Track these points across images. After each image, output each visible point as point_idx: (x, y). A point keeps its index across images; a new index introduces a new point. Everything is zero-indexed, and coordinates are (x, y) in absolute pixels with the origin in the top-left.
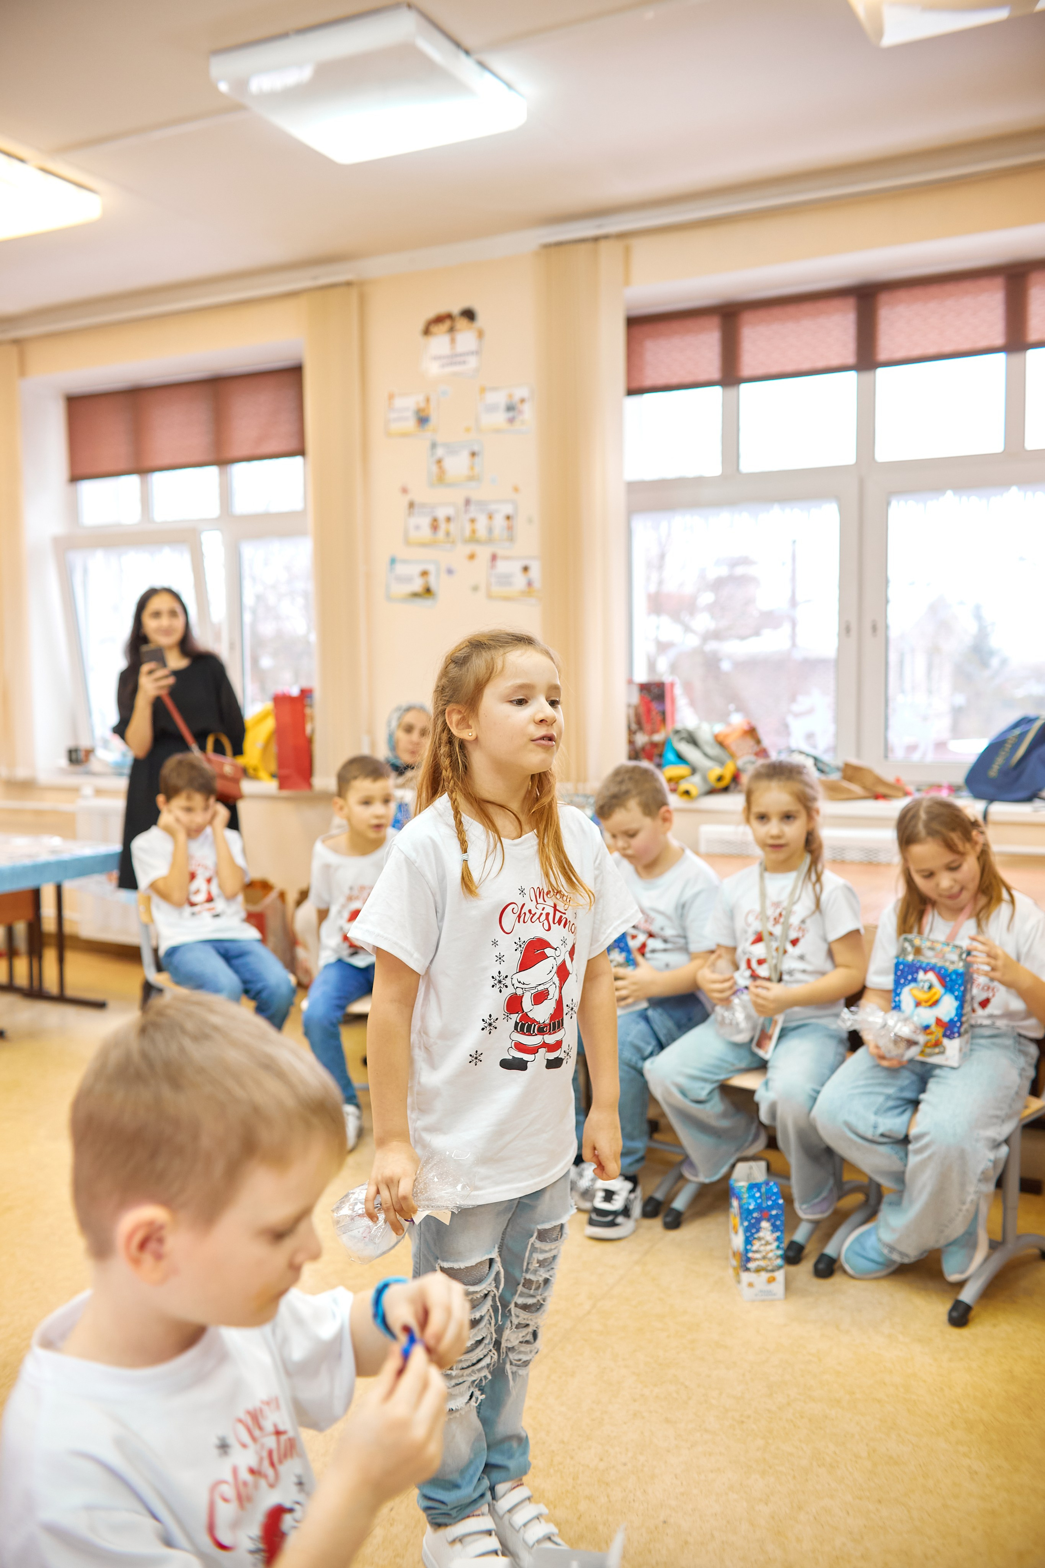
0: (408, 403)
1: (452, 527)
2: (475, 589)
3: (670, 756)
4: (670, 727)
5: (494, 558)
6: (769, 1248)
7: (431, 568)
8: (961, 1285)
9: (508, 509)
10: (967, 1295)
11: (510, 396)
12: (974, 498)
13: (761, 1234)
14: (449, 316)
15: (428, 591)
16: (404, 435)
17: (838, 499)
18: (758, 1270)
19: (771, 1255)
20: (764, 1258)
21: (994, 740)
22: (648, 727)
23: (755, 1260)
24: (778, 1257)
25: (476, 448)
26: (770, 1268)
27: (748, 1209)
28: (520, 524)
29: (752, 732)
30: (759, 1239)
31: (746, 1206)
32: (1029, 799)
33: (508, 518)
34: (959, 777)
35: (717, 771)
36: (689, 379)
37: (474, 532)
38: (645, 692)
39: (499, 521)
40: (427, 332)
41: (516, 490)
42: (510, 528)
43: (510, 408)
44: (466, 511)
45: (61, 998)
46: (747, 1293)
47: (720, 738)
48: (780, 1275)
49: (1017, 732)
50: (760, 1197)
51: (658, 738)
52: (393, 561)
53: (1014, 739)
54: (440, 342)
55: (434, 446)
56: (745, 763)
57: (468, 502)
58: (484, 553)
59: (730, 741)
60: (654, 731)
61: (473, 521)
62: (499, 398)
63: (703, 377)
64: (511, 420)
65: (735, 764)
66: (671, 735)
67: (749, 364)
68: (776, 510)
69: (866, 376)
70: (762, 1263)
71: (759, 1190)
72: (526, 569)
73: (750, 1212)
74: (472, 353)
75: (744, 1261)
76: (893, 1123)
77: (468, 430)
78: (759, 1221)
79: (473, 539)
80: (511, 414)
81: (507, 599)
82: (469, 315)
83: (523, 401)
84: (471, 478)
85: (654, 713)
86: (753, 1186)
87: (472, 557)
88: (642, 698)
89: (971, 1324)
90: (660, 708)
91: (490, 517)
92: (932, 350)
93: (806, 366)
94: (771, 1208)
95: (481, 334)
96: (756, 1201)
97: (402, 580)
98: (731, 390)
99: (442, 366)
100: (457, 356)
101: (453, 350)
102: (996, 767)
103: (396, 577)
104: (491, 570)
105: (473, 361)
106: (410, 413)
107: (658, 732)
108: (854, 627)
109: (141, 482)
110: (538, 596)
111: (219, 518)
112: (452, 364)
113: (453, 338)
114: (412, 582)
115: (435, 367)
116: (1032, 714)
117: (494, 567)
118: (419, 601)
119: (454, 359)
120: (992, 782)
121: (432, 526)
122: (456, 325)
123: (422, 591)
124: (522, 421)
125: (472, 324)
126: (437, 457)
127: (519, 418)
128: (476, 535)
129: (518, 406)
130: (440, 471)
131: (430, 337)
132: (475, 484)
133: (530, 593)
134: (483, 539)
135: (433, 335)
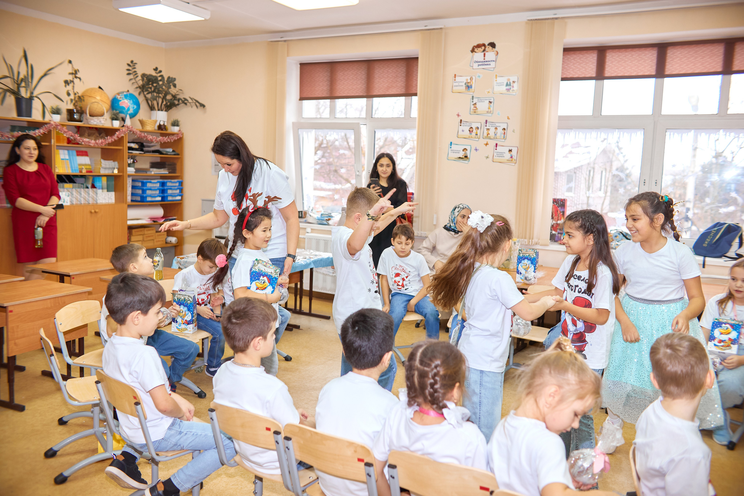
0: (463, 80)
1: (479, 131)
2: (487, 157)
5: (497, 144)
7: (468, 148)
11: (509, 80)
12: (704, 133)
14: (484, 45)
15: (466, 157)
16: (460, 92)
17: (643, 129)
21: (705, 230)
22: (554, 218)
28: (509, 132)
32: (720, 257)
33: (504, 129)
36: (583, 76)
37: (488, 134)
39: (500, 130)
40: (473, 51)
41: (508, 118)
42: (505, 133)
43: (507, 85)
45: (310, 314)
49: (716, 229)
51: (559, 222)
52: (451, 143)
53: (714, 232)
54: (479, 55)
57: (486, 121)
58: (492, 143)
60: (558, 220)
61: (488, 129)
62: (504, 80)
63: (588, 76)
64: (508, 90)
67: (608, 71)
68: (616, 133)
69: (660, 80)
72: (510, 151)
74: (492, 61)
77: (489, 92)
79: (488, 137)
80: (508, 87)
81: (502, 162)
82: (493, 45)
83: (514, 82)
84: (488, 112)
85: (559, 212)
87: (487, 144)
88: (554, 205)
90: (562, 210)
91: (496, 128)
92: (690, 71)
93: (634, 74)
97: (454, 152)
98: (599, 82)
99: (479, 65)
100: (487, 61)
101: (484, 59)
102: (706, 243)
103: (451, 150)
104: (495, 150)
105: (493, 64)
106: (463, 84)
107: (560, 220)
108: (647, 181)
109: (330, 102)
110: (515, 162)
111: (366, 118)
112: (482, 65)
113: (484, 54)
114: (459, 153)
115: (476, 65)
116: (722, 222)
117: (496, 149)
118: (461, 161)
119: (485, 63)
120: (705, 249)
121: (469, 131)
122: (486, 49)
123: (463, 157)
124: (513, 90)
125: (494, 49)
126: (474, 103)
127: (512, 89)
128: (489, 136)
129: (512, 85)
130: (475, 109)
131: (474, 53)
132: (490, 115)
133: (512, 161)
134: (491, 138)
135: (476, 52)
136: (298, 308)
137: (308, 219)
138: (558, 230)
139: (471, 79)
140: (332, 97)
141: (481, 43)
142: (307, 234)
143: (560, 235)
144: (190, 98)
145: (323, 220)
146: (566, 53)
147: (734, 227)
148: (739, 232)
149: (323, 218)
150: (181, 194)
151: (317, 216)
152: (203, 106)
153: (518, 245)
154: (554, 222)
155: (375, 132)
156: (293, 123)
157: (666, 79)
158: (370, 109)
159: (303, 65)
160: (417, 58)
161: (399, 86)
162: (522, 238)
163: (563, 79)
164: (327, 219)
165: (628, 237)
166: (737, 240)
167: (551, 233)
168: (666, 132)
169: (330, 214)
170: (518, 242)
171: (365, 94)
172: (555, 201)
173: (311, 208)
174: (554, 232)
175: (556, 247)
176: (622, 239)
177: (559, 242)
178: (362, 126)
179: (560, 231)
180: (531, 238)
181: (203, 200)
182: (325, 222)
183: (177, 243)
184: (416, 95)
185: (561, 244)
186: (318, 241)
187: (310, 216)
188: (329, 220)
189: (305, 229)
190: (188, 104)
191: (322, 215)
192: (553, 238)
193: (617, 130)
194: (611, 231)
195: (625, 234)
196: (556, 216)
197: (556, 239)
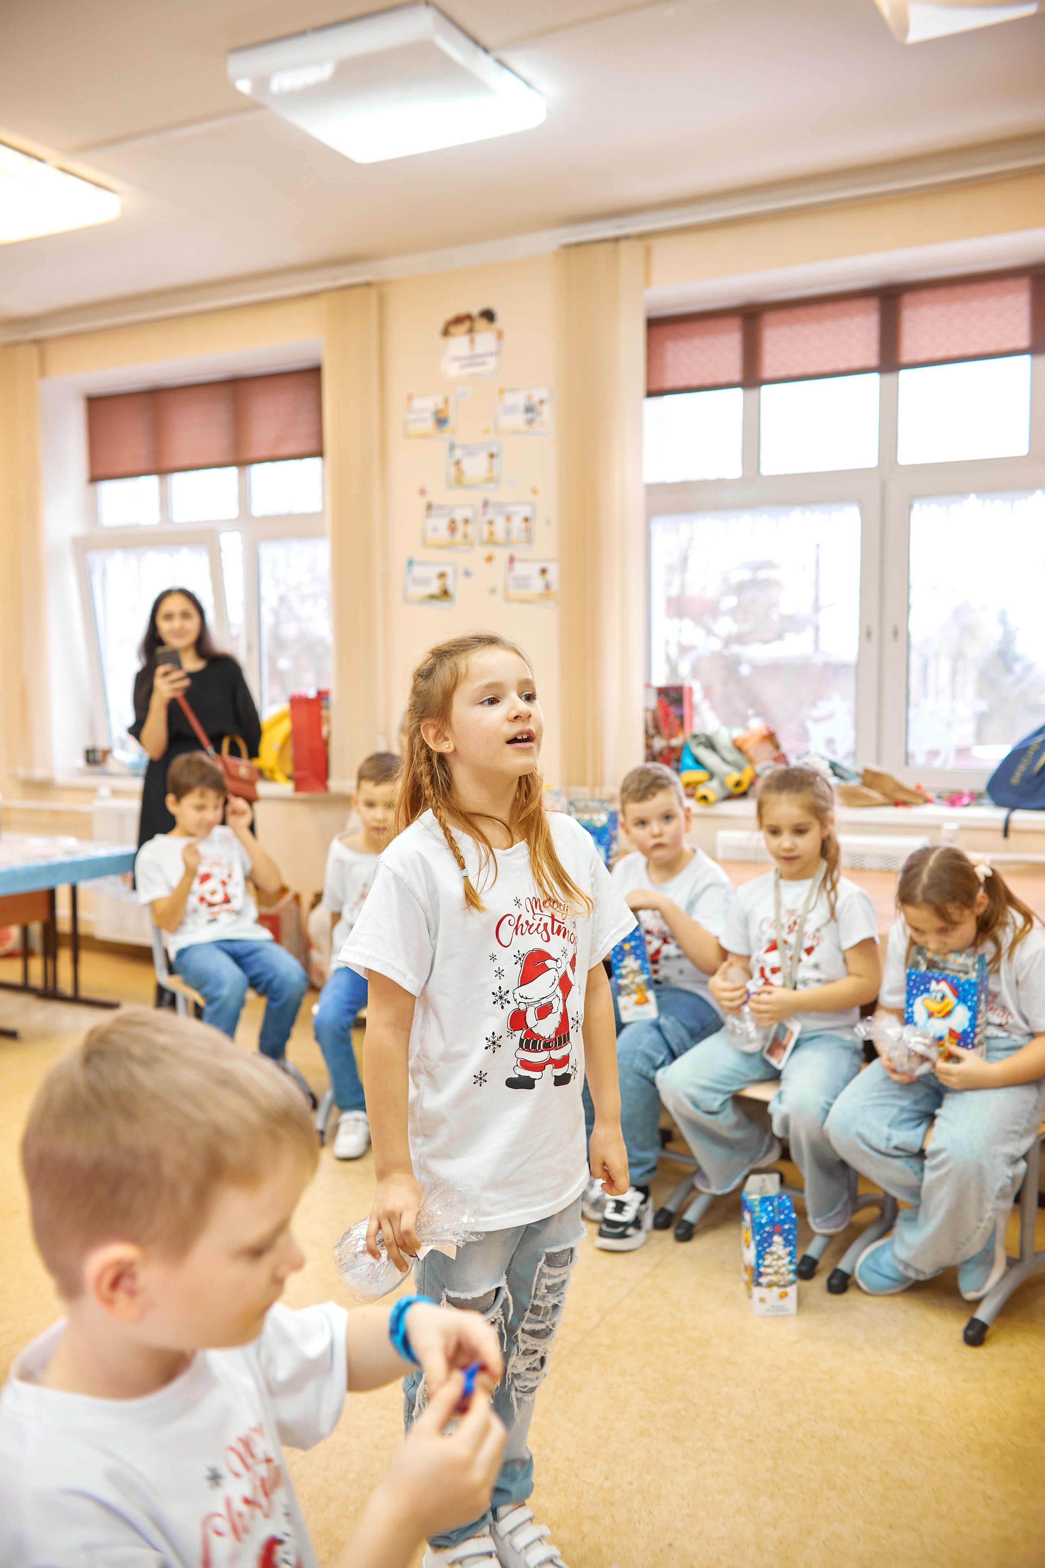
0: (427, 405)
1: (470, 529)
2: (493, 591)
3: (688, 761)
4: (688, 732)
5: (512, 560)
6: (781, 1262)
7: (449, 570)
8: (977, 1302)
9: (526, 511)
10: (983, 1313)
11: (529, 398)
12: (998, 502)
13: (773, 1249)
14: (469, 317)
15: (445, 593)
16: (423, 436)
17: (860, 502)
18: (770, 1285)
19: (783, 1270)
20: (776, 1273)
21: (1016, 747)
22: (665, 731)
23: (767, 1274)
24: (790, 1272)
25: (494, 450)
26: (782, 1283)
27: (760, 1223)
28: (538, 526)
29: (771, 738)
30: (771, 1253)
31: (758, 1220)
33: (526, 520)
34: (981, 784)
35: (735, 776)
36: (710, 381)
37: (492, 534)
38: (663, 696)
39: (517, 524)
40: (446, 333)
41: (534, 491)
42: (528, 530)
43: (529, 409)
44: (484, 513)
46: (760, 1308)
47: (739, 743)
48: (792, 1291)
49: (1040, 739)
50: (773, 1211)
51: (676, 742)
52: (411, 563)
53: (1037, 746)
54: (459, 343)
55: (452, 447)
57: (486, 504)
58: (501, 555)
59: (747, 746)
60: (671, 736)
61: (491, 523)
62: (518, 400)
63: (724, 379)
64: (530, 422)
65: (753, 769)
66: (689, 740)
67: (770, 365)
68: (796, 514)
69: (889, 378)
70: (774, 1278)
71: (771, 1204)
72: (544, 571)
73: (762, 1226)
74: (491, 354)
75: (756, 1275)
76: (909, 1136)
77: (486, 431)
78: (771, 1235)
79: (491, 541)
80: (530, 416)
81: (524, 601)
82: (489, 315)
83: (542, 402)
84: (489, 480)
85: (672, 718)
86: (765, 1200)
87: (490, 559)
88: (660, 702)
89: (987, 1344)
90: (678, 713)
91: (508, 519)
92: (956, 352)
93: (828, 368)
94: (784, 1222)
95: (500, 335)
96: (768, 1215)
97: (418, 582)
98: (752, 392)
99: (462, 367)
100: (476, 357)
101: (473, 351)
102: (1018, 775)
103: (413, 579)
104: (511, 574)
105: (492, 362)
106: (429, 415)
107: (676, 736)
108: (876, 631)
109: (159, 481)
110: (556, 598)
111: (236, 520)
112: (471, 365)
113: (472, 340)
114: (429, 584)
115: (453, 368)
117: (512, 570)
118: (436, 604)
119: (473, 360)
120: (1014, 789)
121: (450, 528)
122: (475, 326)
123: (440, 593)
124: (541, 423)
125: (492, 325)
126: (456, 459)
127: (538, 420)
128: (494, 537)
129: (537, 408)
130: (459, 473)
131: (449, 338)
132: (493, 486)
133: (548, 596)
134: (501, 541)
135: (452, 335)
137: (111, 765)
139: (446, 401)
141: (461, 310)
142: (98, 804)
146: (656, 329)
155: (259, 550)
156: (75, 541)
157: (903, 374)
158: (244, 497)
159: (94, 403)
160: (321, 367)
163: (651, 393)
168: (912, 504)
171: (231, 458)
172: (662, 691)
178: (224, 537)
180: (598, 782)
187: (116, 759)
189: (92, 790)
193: (798, 509)
196: (665, 727)
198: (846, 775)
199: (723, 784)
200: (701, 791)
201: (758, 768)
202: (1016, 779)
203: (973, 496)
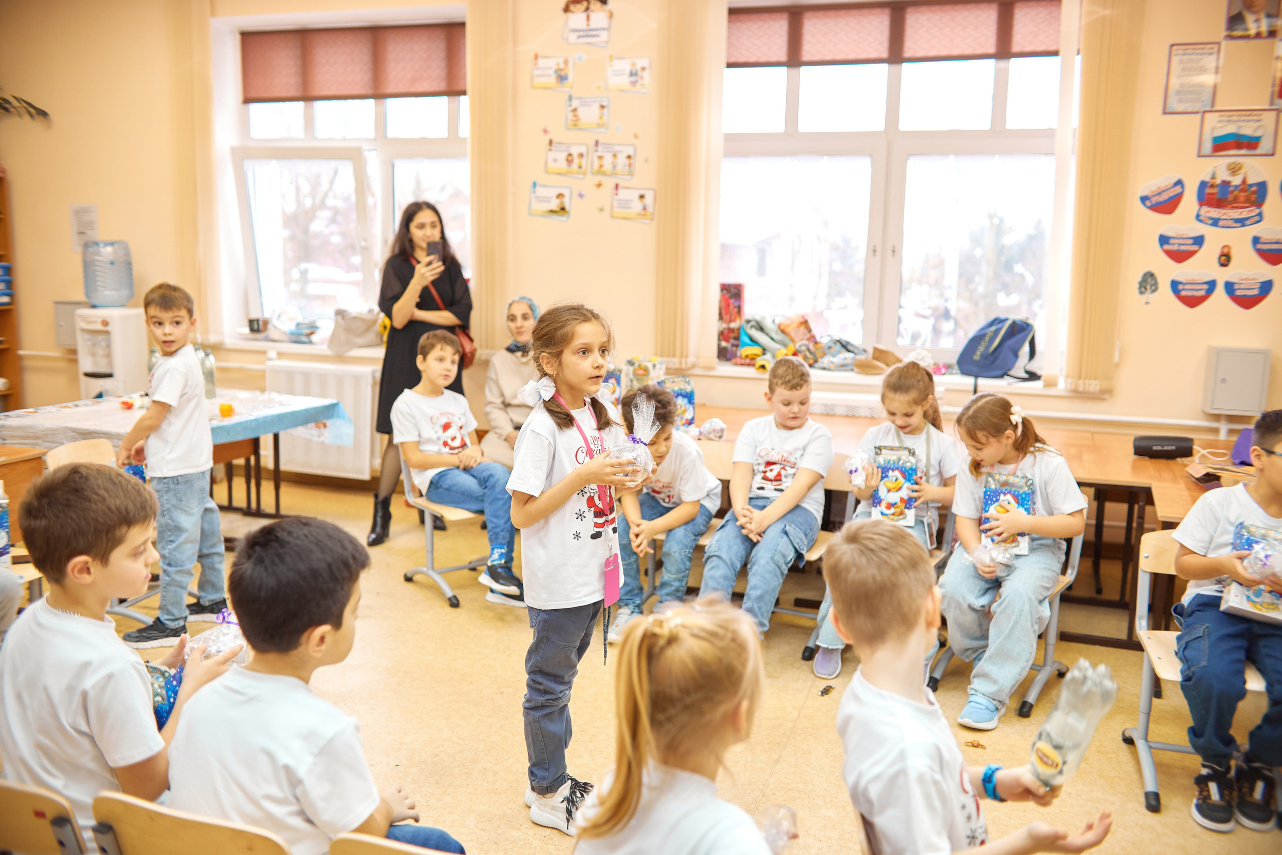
1: (584, 161)
2: (601, 210)
3: (745, 339)
4: (743, 318)
5: (617, 186)
7: (566, 192)
10: (1031, 697)
11: (634, 65)
12: (968, 161)
15: (563, 209)
16: (546, 88)
17: (871, 156)
21: (976, 334)
22: (725, 317)
25: (605, 103)
28: (638, 162)
29: (805, 323)
32: (1002, 376)
33: (629, 157)
34: (953, 359)
36: (763, 59)
37: (601, 166)
38: (725, 292)
39: (622, 160)
40: (566, 9)
41: (636, 137)
42: (630, 165)
43: (632, 74)
47: (782, 327)
49: (993, 328)
51: (733, 325)
52: (535, 185)
53: (991, 333)
55: (570, 98)
56: (800, 346)
57: (597, 143)
58: (609, 183)
59: (789, 330)
60: (731, 321)
61: (600, 158)
62: (625, 66)
63: (774, 59)
64: (634, 83)
65: (794, 346)
66: (744, 324)
67: (808, 51)
68: (824, 161)
69: (895, 67)
72: (642, 197)
74: (604, 29)
77: (599, 88)
79: (600, 171)
80: (633, 79)
81: (625, 219)
83: (643, 69)
84: (599, 125)
85: (731, 308)
87: (599, 185)
88: (723, 296)
89: (1032, 716)
90: (736, 304)
91: (615, 156)
92: (944, 53)
93: (852, 57)
95: (611, 15)
97: (540, 199)
98: (794, 71)
99: (579, 37)
100: (591, 30)
101: (588, 25)
102: (978, 353)
103: (537, 197)
104: (616, 197)
105: (604, 35)
106: (552, 72)
107: (734, 321)
108: (879, 249)
109: (306, 107)
110: (651, 217)
111: (375, 139)
112: (586, 36)
113: (588, 17)
114: (549, 201)
115: (573, 37)
116: (1002, 316)
117: (617, 194)
118: (555, 217)
119: (588, 33)
120: (976, 363)
121: (567, 160)
122: (592, 6)
123: (558, 209)
124: (642, 85)
125: (604, 5)
126: (573, 107)
127: (640, 82)
128: (603, 169)
129: (640, 73)
130: (575, 118)
131: (570, 15)
132: (603, 130)
133: (645, 215)
134: (608, 172)
135: (571, 11)
136: (254, 505)
137: (272, 333)
138: (732, 341)
139: (566, 62)
140: (308, 98)
142: (269, 363)
143: (734, 349)
144: (15, 98)
145: (301, 335)
146: (734, 17)
147: (1021, 326)
148: (1029, 333)
149: (300, 332)
150: (8, 291)
151: (290, 327)
152: (43, 114)
153: (660, 369)
154: (724, 326)
155: (393, 166)
156: (234, 150)
157: (905, 65)
158: (381, 123)
159: (248, 37)
160: (463, 25)
161: (435, 78)
162: (669, 356)
163: (730, 65)
164: (308, 331)
165: (850, 348)
166: (1026, 348)
167: (719, 345)
168: (907, 159)
169: (314, 322)
170: (661, 363)
171: (370, 92)
172: (725, 288)
173: (277, 314)
174: (724, 344)
175: (727, 369)
176: (840, 352)
177: (734, 361)
178: (367, 154)
179: (735, 342)
180: (684, 355)
181: (57, 303)
182: (304, 339)
183: (9, 389)
184: (464, 93)
185: (736, 364)
186: (290, 374)
187: (275, 327)
188: (312, 333)
189: (264, 352)
190: (12, 110)
191: (298, 325)
192: (724, 355)
193: (826, 158)
194: (821, 338)
195: (844, 343)
196: (726, 314)
197: (729, 356)
198: (856, 352)
199: (774, 356)
200: (760, 362)
201: (797, 346)
202: (977, 357)
203: (952, 157)
